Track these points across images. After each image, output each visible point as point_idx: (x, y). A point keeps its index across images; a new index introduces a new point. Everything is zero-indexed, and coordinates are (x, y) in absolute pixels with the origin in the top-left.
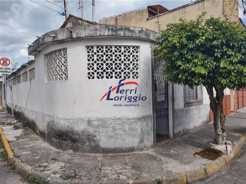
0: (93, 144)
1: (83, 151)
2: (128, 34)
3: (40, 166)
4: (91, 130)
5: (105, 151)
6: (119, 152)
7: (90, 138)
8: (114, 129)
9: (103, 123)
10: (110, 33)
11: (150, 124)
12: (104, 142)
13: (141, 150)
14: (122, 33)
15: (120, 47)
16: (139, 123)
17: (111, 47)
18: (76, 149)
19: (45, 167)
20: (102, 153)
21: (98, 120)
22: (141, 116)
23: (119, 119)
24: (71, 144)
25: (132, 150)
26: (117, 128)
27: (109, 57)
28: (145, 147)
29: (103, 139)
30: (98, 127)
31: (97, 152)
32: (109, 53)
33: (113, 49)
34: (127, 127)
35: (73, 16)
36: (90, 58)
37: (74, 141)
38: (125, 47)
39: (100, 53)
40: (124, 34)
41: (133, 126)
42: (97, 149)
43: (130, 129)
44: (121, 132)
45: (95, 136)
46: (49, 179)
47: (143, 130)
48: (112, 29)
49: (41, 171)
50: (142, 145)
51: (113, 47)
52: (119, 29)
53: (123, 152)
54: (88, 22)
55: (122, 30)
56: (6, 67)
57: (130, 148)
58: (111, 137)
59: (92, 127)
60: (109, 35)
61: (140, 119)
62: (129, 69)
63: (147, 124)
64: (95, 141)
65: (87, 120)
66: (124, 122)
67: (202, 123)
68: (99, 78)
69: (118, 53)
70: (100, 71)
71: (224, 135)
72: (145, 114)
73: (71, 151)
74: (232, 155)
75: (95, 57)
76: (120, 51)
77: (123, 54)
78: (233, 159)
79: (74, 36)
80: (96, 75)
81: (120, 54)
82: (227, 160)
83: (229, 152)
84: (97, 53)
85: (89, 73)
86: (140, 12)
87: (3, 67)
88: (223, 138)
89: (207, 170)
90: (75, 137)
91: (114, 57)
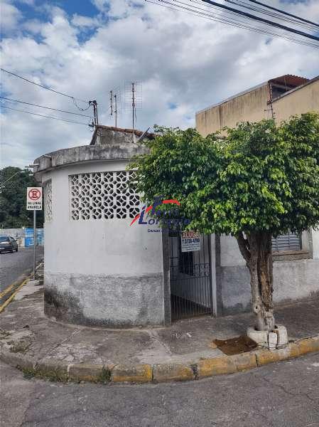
0: (76, 311)
1: (66, 320)
2: (116, 155)
3: (4, 333)
4: (74, 292)
5: (90, 323)
6: (108, 327)
7: (73, 302)
8: (102, 292)
9: (88, 282)
10: (92, 156)
11: (158, 287)
12: (90, 311)
13: (143, 327)
14: (107, 155)
15: (111, 174)
16: (139, 285)
17: (99, 174)
18: (59, 317)
20: (86, 325)
21: (82, 277)
22: (142, 275)
23: (109, 277)
24: (55, 310)
25: (127, 325)
26: (106, 290)
27: (97, 189)
28: (148, 323)
29: (88, 305)
30: (81, 287)
31: (80, 324)
32: (97, 183)
33: (102, 177)
34: (119, 290)
35: (101, 127)
36: (75, 192)
37: (57, 305)
38: (118, 173)
39: (86, 184)
40: (111, 156)
42: (80, 319)
43: (125, 294)
44: (112, 297)
45: (78, 301)
47: (146, 296)
48: (94, 151)
50: (143, 321)
51: (102, 175)
52: (104, 150)
53: (114, 328)
54: (125, 131)
55: (107, 151)
56: (36, 201)
57: (124, 322)
58: (97, 303)
59: (75, 286)
60: (90, 160)
61: (140, 279)
62: (124, 204)
63: (153, 288)
64: (77, 307)
65: (70, 276)
66: (115, 283)
67: (312, 293)
68: (84, 218)
69: (109, 183)
70: (86, 208)
71: (267, 314)
72: (149, 272)
73: (54, 318)
74: (284, 353)
75: (80, 190)
76: (112, 180)
77: (115, 183)
78: (288, 359)
79: (54, 164)
80: (80, 214)
81: (112, 183)
82: (262, 360)
83: (272, 346)
84: (83, 184)
85: (73, 212)
86: (255, 92)
87: (32, 201)
88: (265, 320)
89: (199, 368)
90: (58, 299)
91: (103, 189)
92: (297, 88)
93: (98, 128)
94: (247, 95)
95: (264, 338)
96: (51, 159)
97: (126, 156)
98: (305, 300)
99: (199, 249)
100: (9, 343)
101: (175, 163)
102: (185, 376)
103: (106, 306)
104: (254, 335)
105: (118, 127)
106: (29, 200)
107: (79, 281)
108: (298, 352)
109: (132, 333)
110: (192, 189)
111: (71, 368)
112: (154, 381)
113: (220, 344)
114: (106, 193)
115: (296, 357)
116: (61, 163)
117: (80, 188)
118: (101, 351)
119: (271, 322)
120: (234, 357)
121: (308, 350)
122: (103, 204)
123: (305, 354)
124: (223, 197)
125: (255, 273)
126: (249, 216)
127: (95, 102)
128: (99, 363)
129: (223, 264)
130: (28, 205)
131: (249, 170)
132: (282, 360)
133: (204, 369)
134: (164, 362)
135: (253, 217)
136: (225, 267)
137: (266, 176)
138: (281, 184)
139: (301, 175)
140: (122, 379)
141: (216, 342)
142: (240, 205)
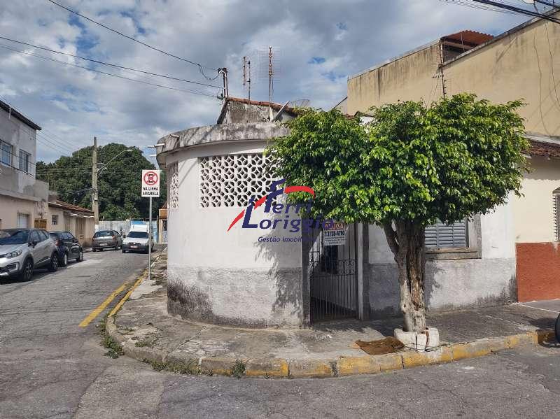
0: (204, 309)
1: (193, 318)
2: (252, 135)
3: (127, 329)
4: (202, 287)
5: (220, 321)
6: (239, 326)
7: (201, 299)
8: (233, 288)
9: (218, 276)
10: (225, 137)
11: (296, 284)
12: (220, 308)
13: (278, 327)
14: (242, 135)
15: (246, 156)
17: (232, 157)
18: (185, 315)
19: (131, 330)
20: (215, 324)
21: (211, 271)
22: (278, 269)
23: (240, 271)
24: (180, 307)
25: (261, 325)
26: (238, 286)
27: (229, 173)
28: (284, 323)
29: (218, 302)
30: (210, 282)
31: (209, 322)
32: (230, 167)
34: (253, 286)
35: (232, 100)
36: (205, 175)
37: (183, 301)
38: (253, 155)
39: (217, 168)
40: (246, 136)
41: (263, 285)
42: (208, 317)
43: (259, 290)
44: (244, 294)
45: (207, 297)
46: (123, 343)
48: (227, 131)
49: (122, 334)
50: (279, 320)
51: (236, 158)
52: (238, 130)
53: (247, 327)
54: (260, 104)
55: (242, 131)
56: (152, 186)
57: (258, 321)
58: (228, 300)
59: (203, 281)
60: (223, 140)
62: (260, 190)
64: (206, 304)
65: (197, 270)
67: (480, 300)
68: (214, 205)
69: (243, 166)
70: (217, 194)
71: (416, 313)
72: (286, 266)
73: (180, 317)
74: (435, 356)
75: (211, 174)
76: (246, 163)
77: (250, 166)
78: (438, 363)
79: (182, 145)
80: (211, 201)
81: (246, 166)
82: (408, 361)
83: (421, 348)
84: (214, 168)
85: (203, 198)
86: (425, 52)
87: (148, 186)
88: (415, 320)
89: (338, 366)
90: (184, 295)
91: (236, 173)
92: (477, 48)
93: (228, 100)
94: (413, 56)
95: (412, 338)
96: (178, 139)
97: (262, 137)
98: (470, 307)
99: (343, 243)
100: (133, 339)
101: (316, 147)
102: (323, 372)
103: (237, 303)
104: (401, 336)
105: (252, 100)
106: (144, 185)
107: (207, 275)
108: (450, 357)
109: (267, 333)
110: (335, 174)
111: (203, 361)
112: (290, 377)
113: (363, 345)
114: (240, 177)
115: (448, 362)
116: (190, 143)
117: (210, 171)
118: (233, 347)
119: (422, 322)
120: (376, 357)
121: (463, 355)
122: (236, 190)
123: (459, 359)
124: (367, 183)
125: (404, 267)
126: (393, 204)
127: (225, 69)
128: (232, 357)
129: (371, 261)
130: (143, 191)
131: (394, 155)
132: (431, 364)
133: (344, 366)
134: (301, 359)
135: (399, 205)
136: (373, 265)
137: (411, 162)
138: (428, 171)
139: (449, 161)
140: (257, 372)
141: (359, 342)
142: (385, 192)
